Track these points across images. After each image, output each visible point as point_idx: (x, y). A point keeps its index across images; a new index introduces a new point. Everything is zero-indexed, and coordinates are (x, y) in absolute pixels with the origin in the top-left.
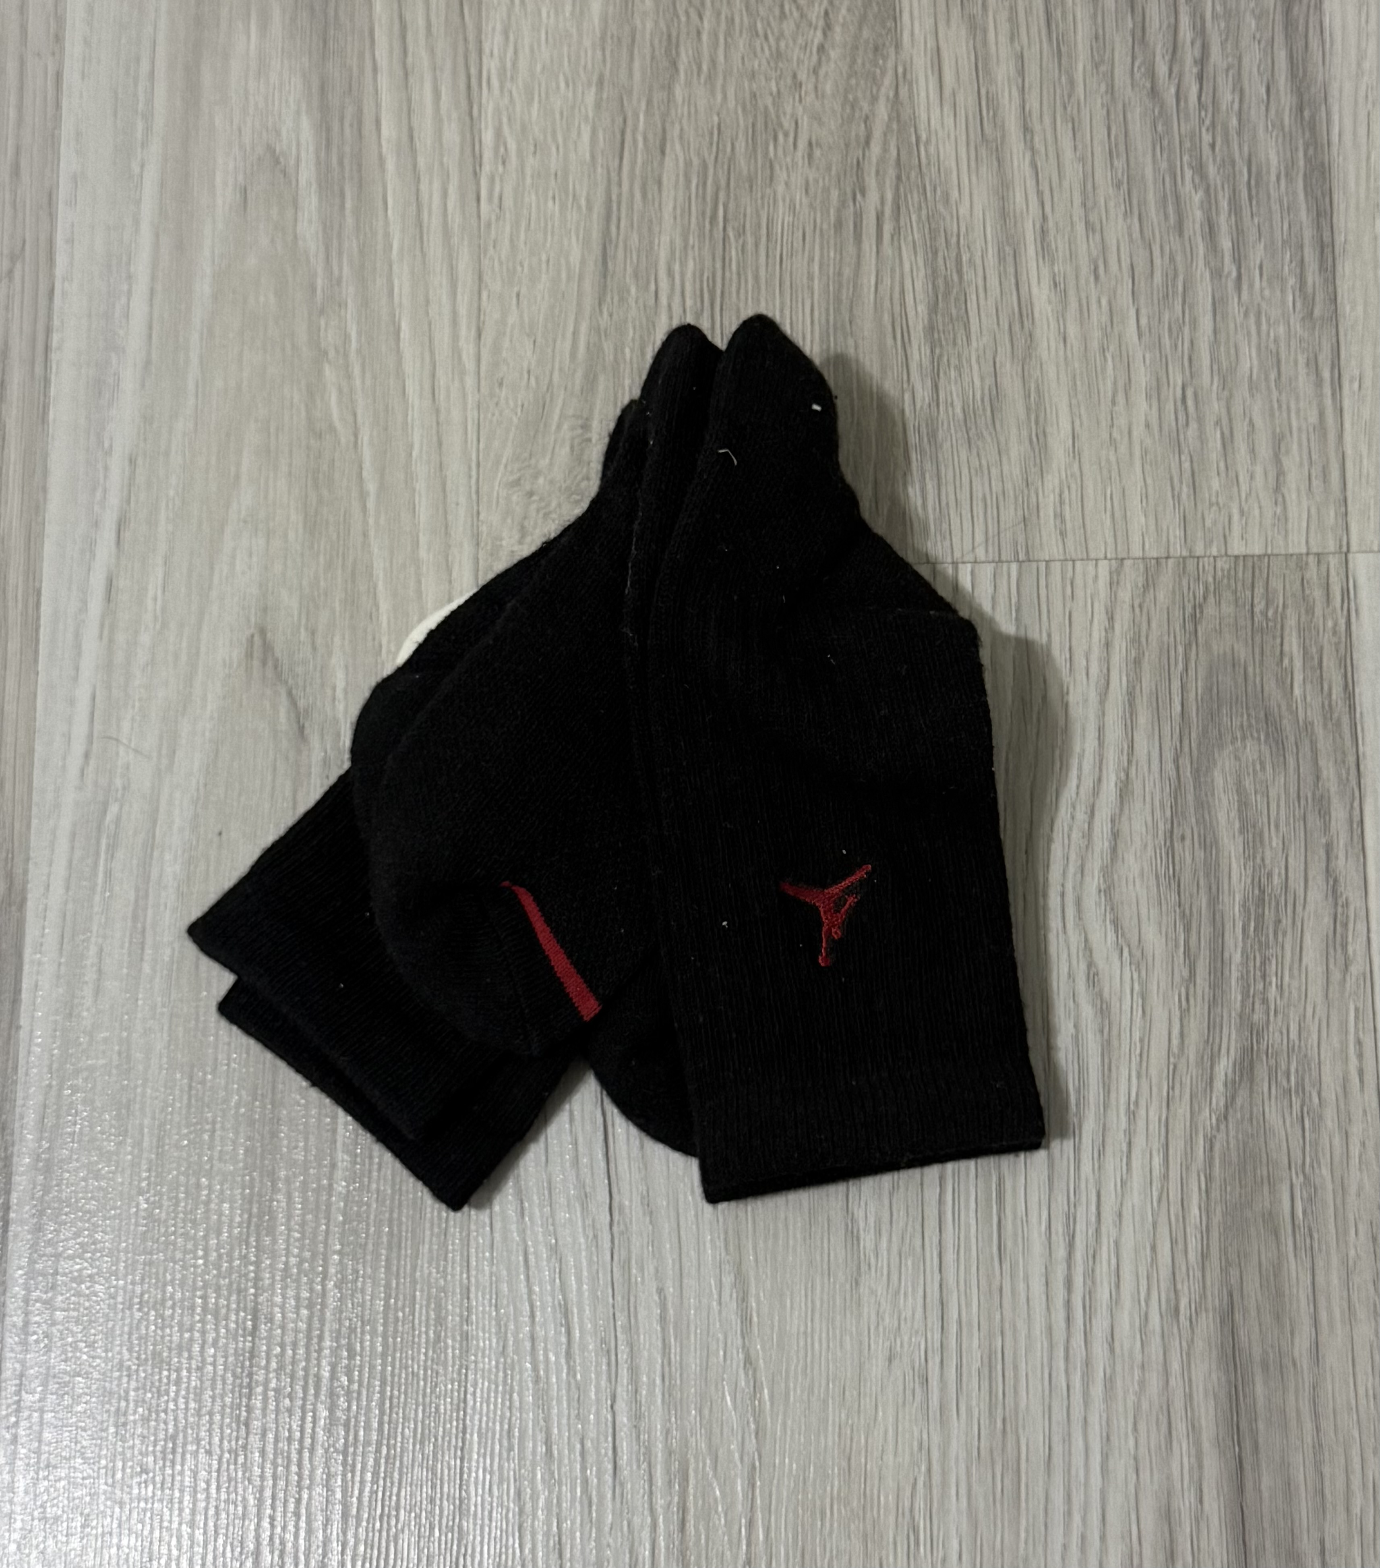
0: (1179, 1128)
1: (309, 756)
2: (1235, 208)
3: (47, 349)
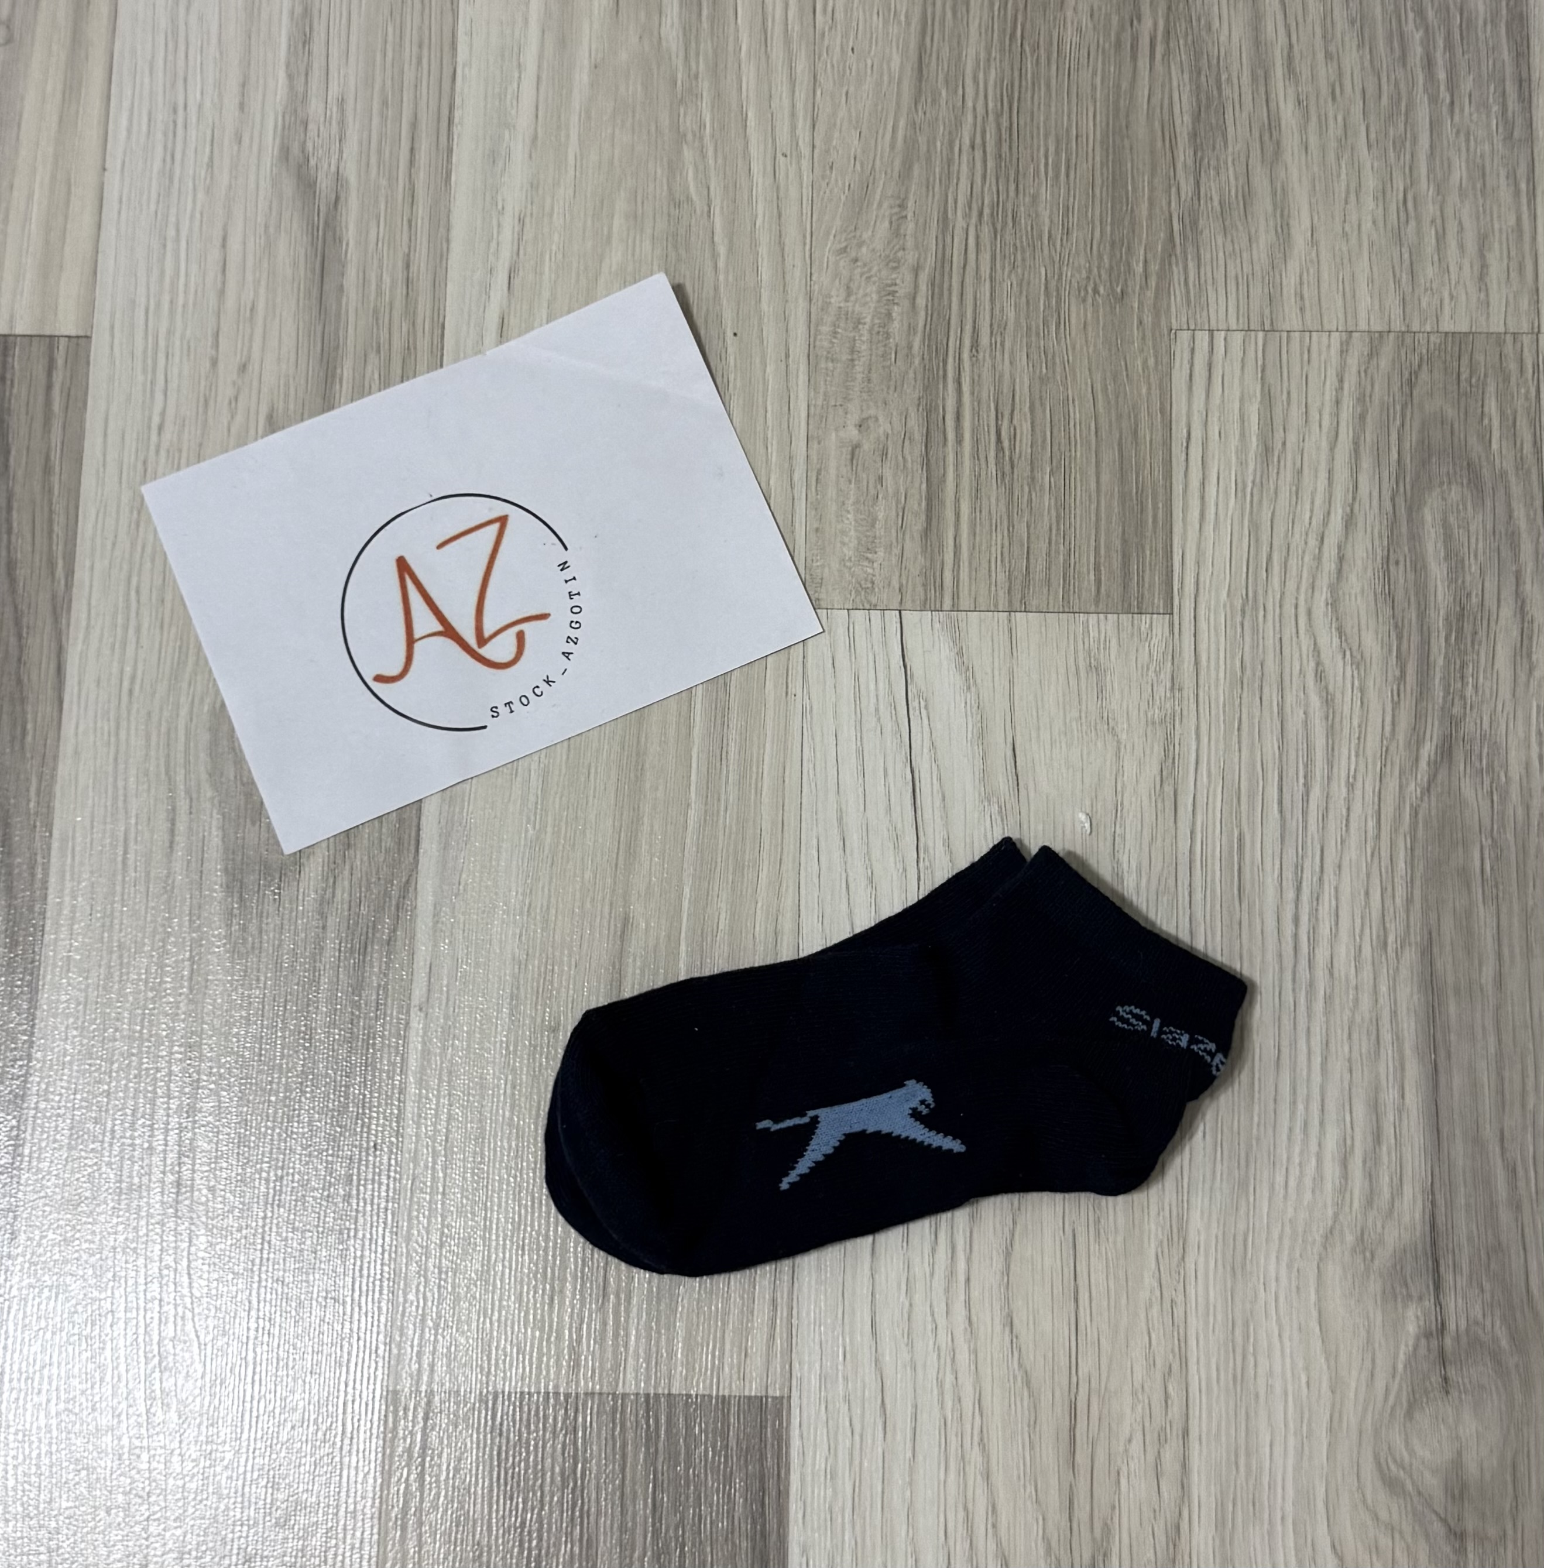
0: (1390, 797)
2: (1449, 46)
3: (450, 122)
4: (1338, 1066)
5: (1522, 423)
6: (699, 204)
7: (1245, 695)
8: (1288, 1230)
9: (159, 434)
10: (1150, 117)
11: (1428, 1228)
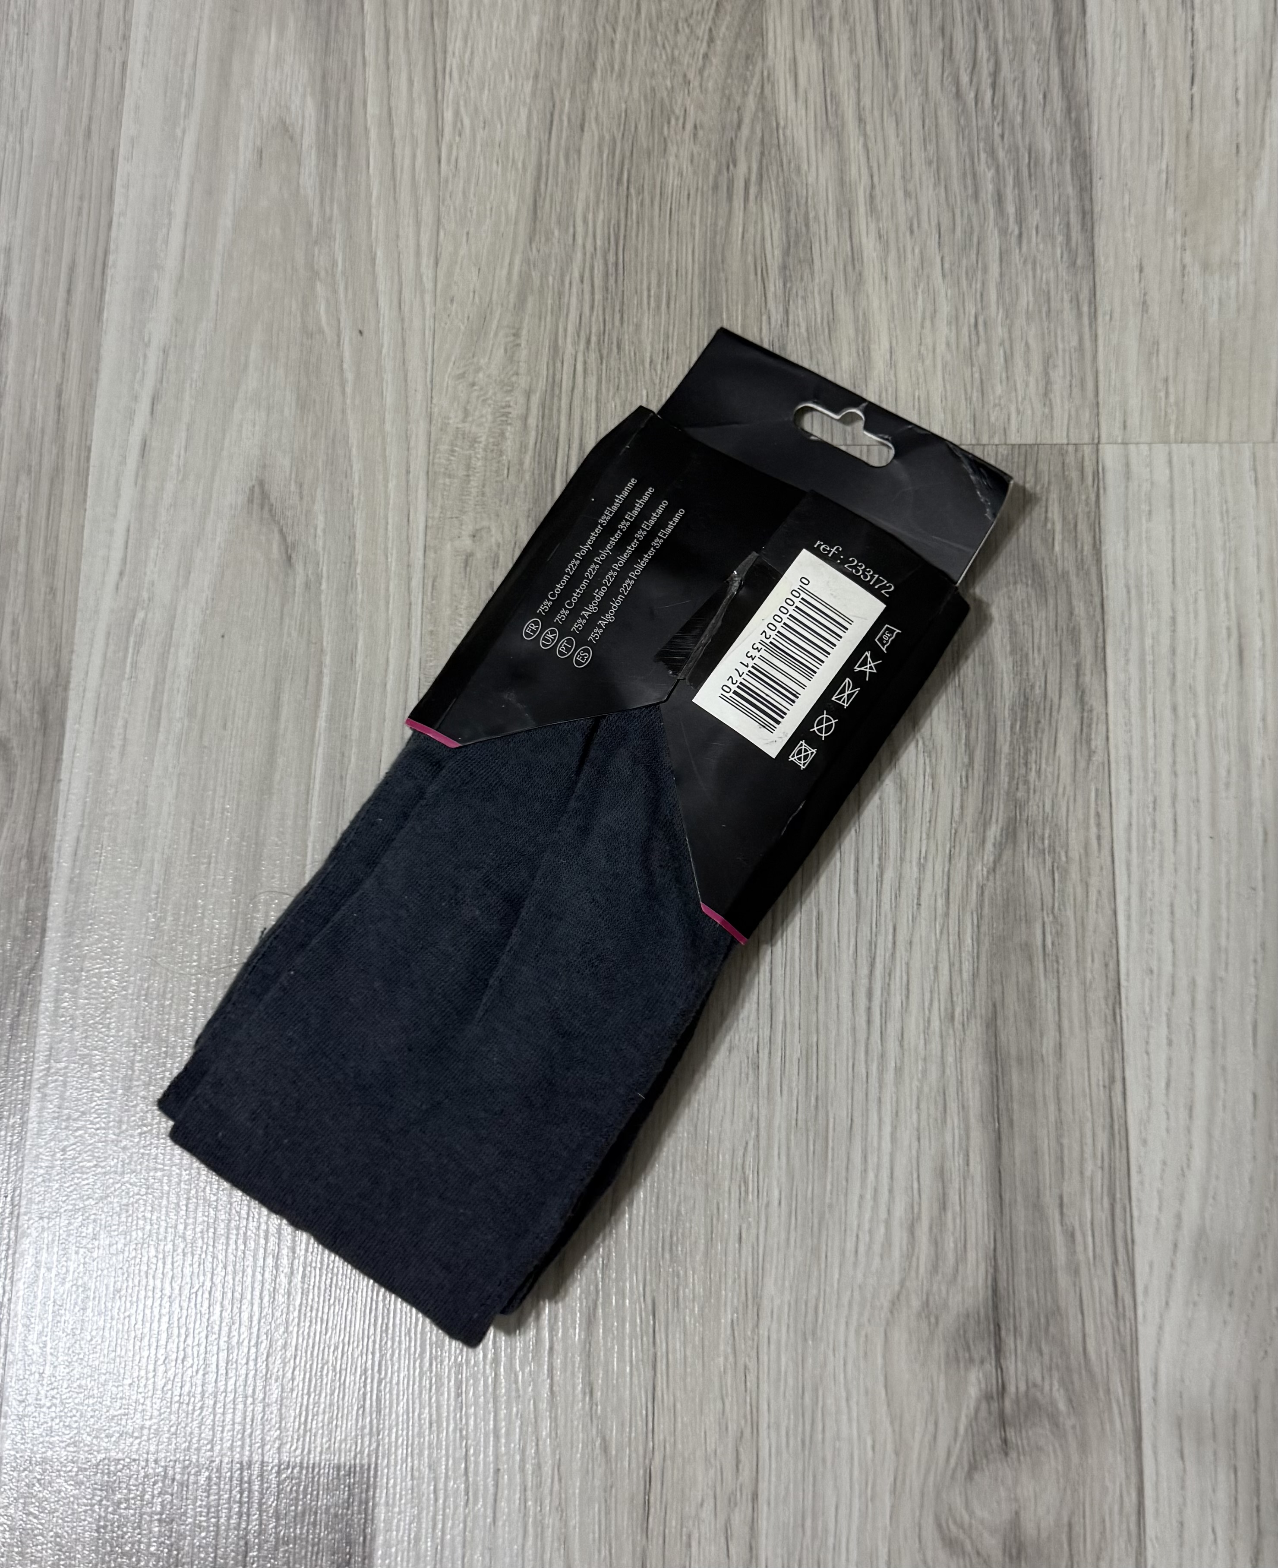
0: (958, 879)
1: (295, 580)
2: (1018, 183)
3: (104, 265)
5: (1083, 527)
6: (330, 335)
8: (856, 1294)
10: (744, 251)
11: (990, 1292)
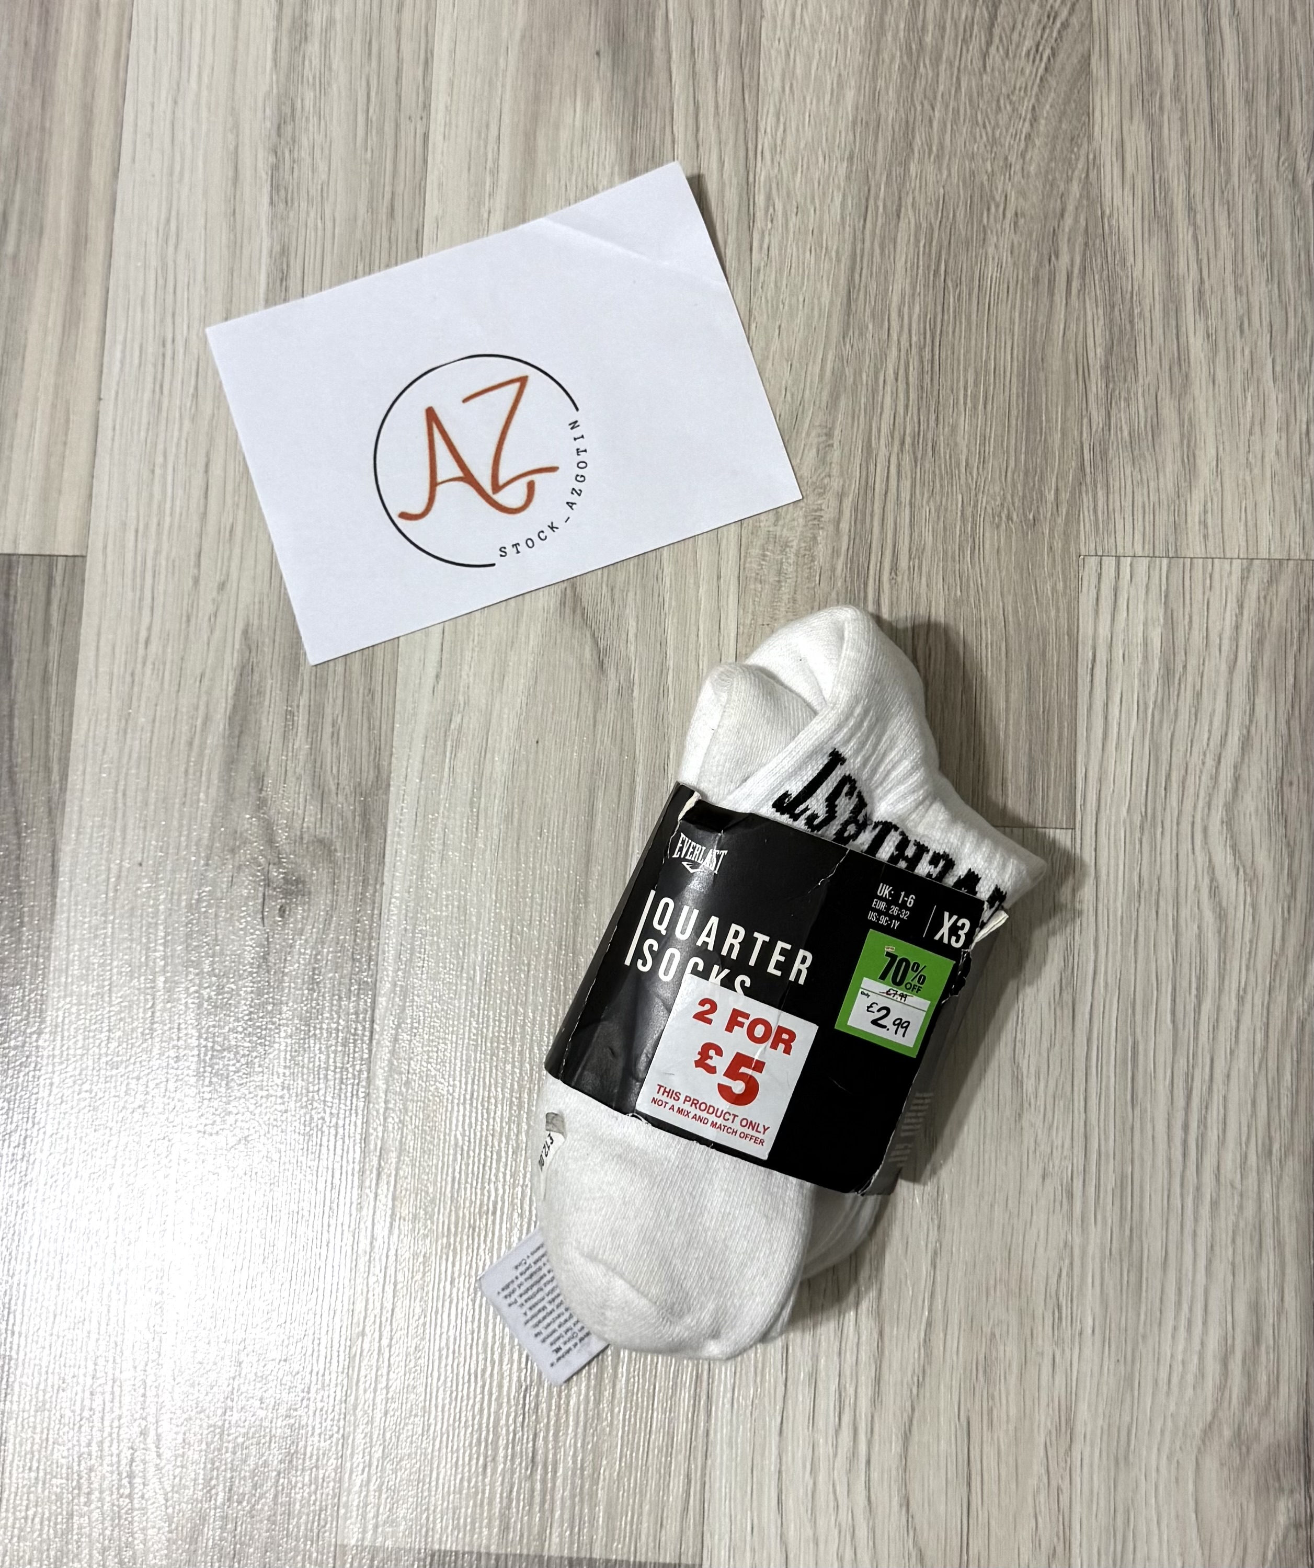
4: (1221, 1269)
7: (1142, 909)
9: (146, 647)
